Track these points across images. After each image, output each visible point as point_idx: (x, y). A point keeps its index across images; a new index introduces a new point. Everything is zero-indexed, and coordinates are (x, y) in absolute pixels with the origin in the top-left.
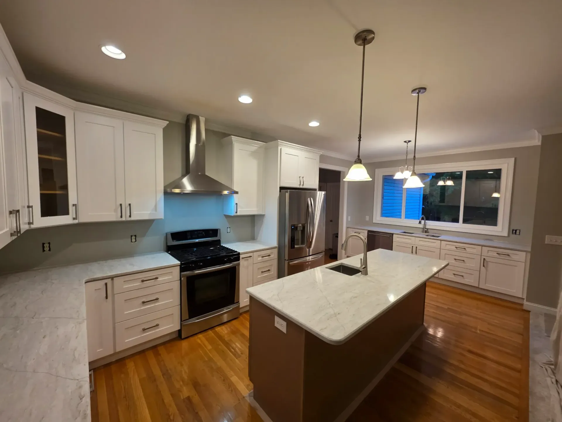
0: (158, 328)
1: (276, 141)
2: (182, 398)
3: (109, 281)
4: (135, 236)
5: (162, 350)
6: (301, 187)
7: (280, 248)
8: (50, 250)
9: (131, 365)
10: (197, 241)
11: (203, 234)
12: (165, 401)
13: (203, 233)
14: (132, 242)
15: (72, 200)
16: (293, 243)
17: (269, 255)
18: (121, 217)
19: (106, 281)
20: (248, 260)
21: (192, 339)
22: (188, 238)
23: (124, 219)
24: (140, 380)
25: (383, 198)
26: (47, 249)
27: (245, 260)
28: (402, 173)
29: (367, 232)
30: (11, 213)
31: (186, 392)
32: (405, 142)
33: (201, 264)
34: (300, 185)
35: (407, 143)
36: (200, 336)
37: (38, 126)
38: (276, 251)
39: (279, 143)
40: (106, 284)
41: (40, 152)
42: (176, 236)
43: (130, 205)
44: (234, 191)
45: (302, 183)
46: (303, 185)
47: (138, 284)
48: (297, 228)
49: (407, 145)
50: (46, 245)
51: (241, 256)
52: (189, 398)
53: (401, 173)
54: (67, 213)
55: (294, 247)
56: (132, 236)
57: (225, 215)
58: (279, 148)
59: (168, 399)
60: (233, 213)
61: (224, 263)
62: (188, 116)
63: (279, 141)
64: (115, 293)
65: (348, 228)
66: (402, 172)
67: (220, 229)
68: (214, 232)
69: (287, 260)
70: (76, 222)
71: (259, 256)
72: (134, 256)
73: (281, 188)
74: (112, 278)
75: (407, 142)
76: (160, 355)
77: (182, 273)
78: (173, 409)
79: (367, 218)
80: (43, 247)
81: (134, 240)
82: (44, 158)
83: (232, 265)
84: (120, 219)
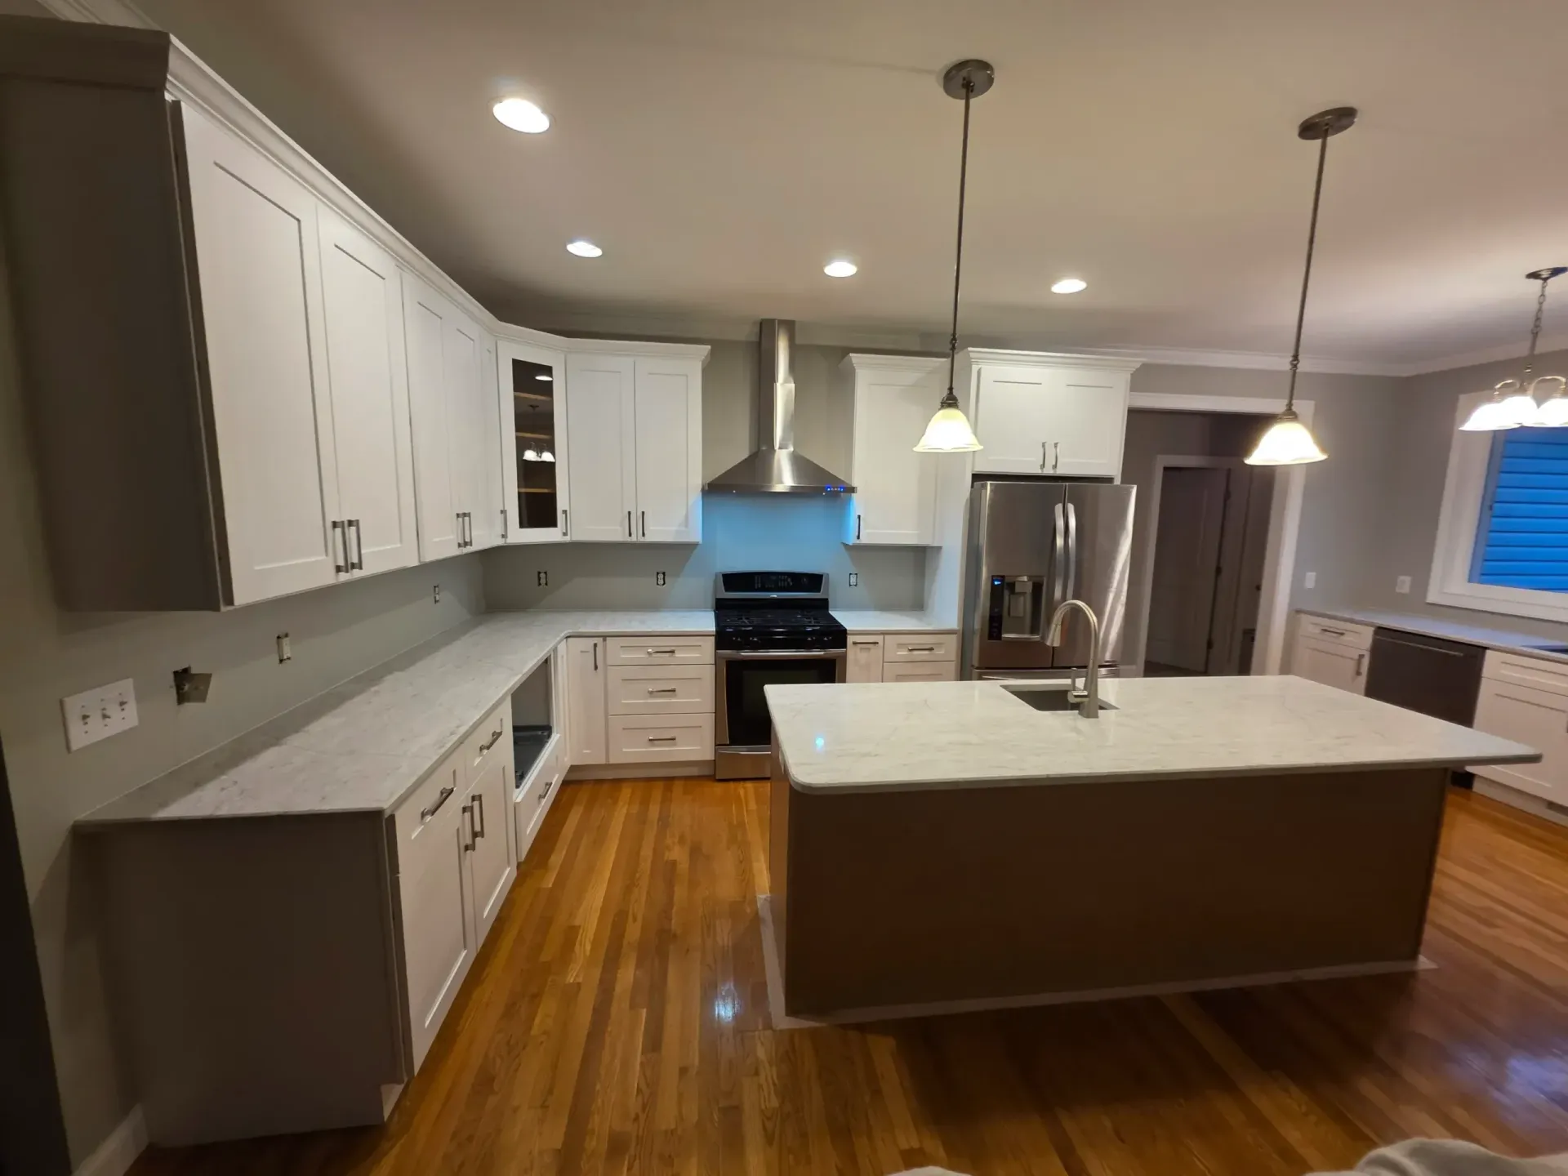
0: (675, 745)
1: (965, 350)
2: (666, 858)
3: (599, 641)
4: (664, 574)
5: (678, 787)
6: (1048, 471)
7: (965, 636)
8: (546, 584)
9: (626, 792)
10: (774, 595)
11: (788, 583)
12: (642, 853)
13: (789, 580)
14: (658, 584)
15: (562, 503)
16: (996, 624)
17: (931, 649)
18: (630, 535)
19: (595, 640)
20: (869, 649)
21: (732, 785)
22: (756, 587)
23: (634, 539)
24: (627, 814)
25: (1491, 508)
26: (543, 581)
27: (861, 649)
28: (1539, 404)
29: (1371, 630)
30: (458, 515)
31: (678, 854)
32: (1534, 275)
33: (755, 639)
34: (1043, 466)
35: (1545, 280)
36: (749, 785)
37: (516, 389)
38: (952, 643)
39: (972, 355)
40: (595, 645)
41: (518, 429)
42: (732, 580)
43: (643, 513)
44: (845, 486)
45: (1050, 462)
46: (1055, 467)
47: (640, 655)
48: (1011, 586)
49: (1544, 287)
50: (542, 575)
51: (850, 639)
52: (674, 863)
53: (1535, 405)
54: (553, 524)
55: (999, 637)
56: (658, 573)
57: (843, 543)
58: (975, 368)
59: (647, 852)
60: (852, 541)
61: (809, 647)
62: (761, 324)
63: (970, 349)
64: (609, 663)
65: (1298, 612)
66: (1539, 401)
67: (828, 574)
68: (814, 581)
69: (977, 668)
70: (567, 539)
71: (900, 646)
72: (660, 611)
73: (978, 477)
74: (605, 637)
75: (1545, 274)
76: (671, 792)
77: (718, 651)
78: (646, 865)
79: (1404, 584)
80: (539, 579)
81: (661, 582)
82: (524, 437)
83: (822, 653)
84: (629, 539)
